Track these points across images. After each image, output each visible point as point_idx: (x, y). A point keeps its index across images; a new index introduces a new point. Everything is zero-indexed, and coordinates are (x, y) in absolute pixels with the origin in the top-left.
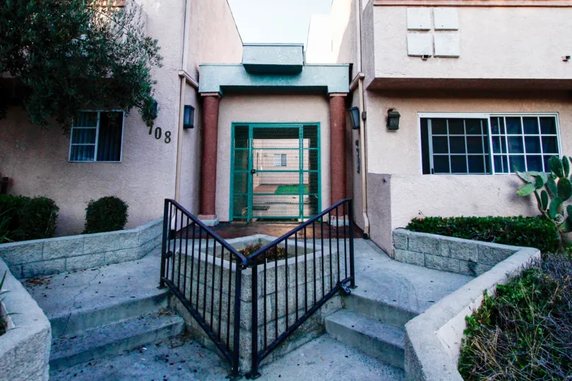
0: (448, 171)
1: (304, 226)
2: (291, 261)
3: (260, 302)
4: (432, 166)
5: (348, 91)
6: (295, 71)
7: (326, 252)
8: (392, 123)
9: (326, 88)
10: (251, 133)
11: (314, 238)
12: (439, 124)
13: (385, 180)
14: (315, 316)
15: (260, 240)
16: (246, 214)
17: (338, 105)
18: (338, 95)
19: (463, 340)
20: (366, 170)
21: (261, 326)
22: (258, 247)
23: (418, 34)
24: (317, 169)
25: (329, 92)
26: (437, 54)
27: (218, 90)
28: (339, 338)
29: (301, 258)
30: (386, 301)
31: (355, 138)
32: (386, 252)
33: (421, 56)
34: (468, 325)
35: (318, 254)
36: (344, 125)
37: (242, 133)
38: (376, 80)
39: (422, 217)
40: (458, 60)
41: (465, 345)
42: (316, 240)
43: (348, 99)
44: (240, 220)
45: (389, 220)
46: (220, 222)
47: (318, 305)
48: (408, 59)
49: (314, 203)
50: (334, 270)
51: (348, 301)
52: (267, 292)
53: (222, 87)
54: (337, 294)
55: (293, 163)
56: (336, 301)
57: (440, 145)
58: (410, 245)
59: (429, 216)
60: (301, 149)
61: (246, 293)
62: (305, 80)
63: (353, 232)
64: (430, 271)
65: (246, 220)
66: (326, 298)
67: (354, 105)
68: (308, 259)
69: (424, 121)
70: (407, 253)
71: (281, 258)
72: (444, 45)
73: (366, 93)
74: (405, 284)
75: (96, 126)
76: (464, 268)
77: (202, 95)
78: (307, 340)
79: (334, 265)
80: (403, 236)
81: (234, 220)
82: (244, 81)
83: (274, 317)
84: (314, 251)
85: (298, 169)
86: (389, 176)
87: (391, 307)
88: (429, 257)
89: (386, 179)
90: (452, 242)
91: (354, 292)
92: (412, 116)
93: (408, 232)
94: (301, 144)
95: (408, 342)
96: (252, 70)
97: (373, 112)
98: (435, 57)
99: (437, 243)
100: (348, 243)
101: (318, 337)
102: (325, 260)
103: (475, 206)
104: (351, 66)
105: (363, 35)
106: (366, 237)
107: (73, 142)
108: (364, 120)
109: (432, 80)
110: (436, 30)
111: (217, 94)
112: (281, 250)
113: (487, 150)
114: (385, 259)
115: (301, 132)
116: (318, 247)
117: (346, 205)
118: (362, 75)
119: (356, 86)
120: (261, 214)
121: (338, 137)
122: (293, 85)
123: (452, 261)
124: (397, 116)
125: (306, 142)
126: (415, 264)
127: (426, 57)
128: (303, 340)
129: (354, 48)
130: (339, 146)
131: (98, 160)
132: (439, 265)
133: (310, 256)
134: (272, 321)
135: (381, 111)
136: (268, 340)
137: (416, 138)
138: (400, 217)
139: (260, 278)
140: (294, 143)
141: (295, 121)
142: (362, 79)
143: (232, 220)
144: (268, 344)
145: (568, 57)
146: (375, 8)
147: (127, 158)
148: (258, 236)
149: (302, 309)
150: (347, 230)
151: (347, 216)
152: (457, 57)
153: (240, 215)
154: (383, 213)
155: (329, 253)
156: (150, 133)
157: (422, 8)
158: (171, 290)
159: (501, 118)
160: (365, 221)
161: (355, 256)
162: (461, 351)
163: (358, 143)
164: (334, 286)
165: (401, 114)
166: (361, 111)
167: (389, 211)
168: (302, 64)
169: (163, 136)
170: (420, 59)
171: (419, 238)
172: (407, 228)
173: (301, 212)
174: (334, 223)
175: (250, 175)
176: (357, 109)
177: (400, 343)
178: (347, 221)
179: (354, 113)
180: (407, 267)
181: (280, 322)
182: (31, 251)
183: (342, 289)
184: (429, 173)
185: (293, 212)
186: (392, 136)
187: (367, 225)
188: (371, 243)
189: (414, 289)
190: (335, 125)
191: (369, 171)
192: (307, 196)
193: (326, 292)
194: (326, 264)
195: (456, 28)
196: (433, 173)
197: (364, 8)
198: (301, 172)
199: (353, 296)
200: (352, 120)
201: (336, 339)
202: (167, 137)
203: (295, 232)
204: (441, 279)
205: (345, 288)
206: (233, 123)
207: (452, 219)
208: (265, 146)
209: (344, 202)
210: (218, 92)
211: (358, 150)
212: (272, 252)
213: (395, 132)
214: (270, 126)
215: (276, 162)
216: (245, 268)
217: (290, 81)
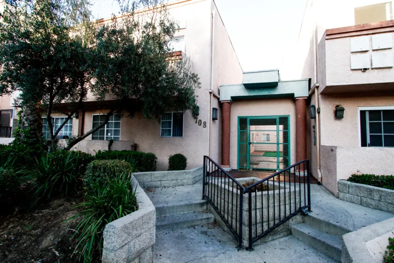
0: (381, 145)
1: (278, 174)
2: (271, 192)
3: (253, 212)
4: (368, 142)
5: (308, 96)
6: (273, 85)
7: (292, 189)
8: (339, 114)
9: (293, 94)
10: (248, 122)
11: (285, 182)
12: (374, 114)
13: (332, 150)
14: (285, 224)
15: (253, 180)
16: (246, 166)
17: (301, 104)
18: (301, 98)
19: (386, 252)
20: (320, 144)
21: (254, 224)
22: (252, 183)
23: (359, 54)
24: (287, 142)
25: (295, 96)
26: (373, 67)
27: (230, 99)
28: (300, 238)
29: (277, 191)
30: (331, 222)
31: (313, 124)
32: (333, 194)
33: (361, 69)
34: (390, 243)
35: (287, 190)
36: (305, 117)
37: (243, 122)
38: (327, 87)
39: (359, 174)
40: (392, 69)
41: (388, 255)
42: (286, 183)
43: (308, 101)
44: (243, 169)
45: (335, 174)
46: (232, 170)
47: (287, 219)
48: (351, 72)
49: (286, 162)
50: (297, 200)
51: (306, 218)
52: (257, 207)
53: (232, 97)
54: (299, 214)
55: (273, 139)
56: (299, 218)
57: (375, 128)
58: (350, 191)
59: (365, 174)
60: (278, 131)
61: (246, 206)
62: (280, 90)
63: (310, 179)
64: (365, 208)
65: (246, 169)
66: (292, 215)
67: (312, 103)
68: (281, 192)
70: (348, 196)
71: (265, 190)
72: (379, 60)
73: (320, 96)
74: (346, 213)
75: (171, 119)
77: (222, 102)
78: (281, 236)
79: (298, 198)
80: (345, 185)
81: (240, 169)
82: (243, 93)
83: (261, 221)
84: (285, 188)
85: (276, 142)
86: (336, 147)
87: (335, 226)
88: (365, 199)
89: (333, 149)
90: (382, 191)
91: (310, 214)
92: (353, 110)
93: (349, 183)
94: (278, 128)
95: (344, 246)
96: (248, 87)
97: (325, 109)
98: (372, 69)
99: (371, 191)
100: (306, 186)
101: (287, 236)
102: (291, 194)
104: (310, 80)
105: (318, 60)
106: (319, 184)
107: (162, 127)
108: (319, 113)
109: (370, 85)
110: (373, 50)
111: (229, 101)
112: (265, 186)
114: (331, 197)
115: (278, 121)
116: (287, 186)
117: (306, 163)
118: (317, 85)
119: (313, 92)
120: (255, 167)
121: (301, 124)
122: (272, 94)
123: (382, 203)
124: (343, 110)
125: (281, 127)
126: (353, 202)
127: (365, 69)
128: (278, 236)
129: (312, 69)
130: (301, 129)
131: (173, 136)
132: (371, 205)
133: (282, 191)
134: (260, 223)
135: (331, 107)
136: (258, 233)
137: (357, 124)
138: (343, 172)
139: (253, 199)
140: (274, 127)
141: (274, 115)
142: (317, 87)
143: (238, 168)
144: (258, 235)
146: (326, 41)
147: (186, 135)
148: (252, 178)
149: (278, 219)
150: (306, 178)
151: (306, 171)
153: (243, 166)
154: (331, 170)
155: (294, 190)
156: (196, 123)
157: (363, 37)
158: (208, 201)
160: (319, 174)
161: (311, 194)
162: (384, 258)
163: (314, 127)
164: (297, 209)
165: (344, 108)
166: (317, 107)
167: (336, 169)
168: (278, 81)
169: (203, 124)
170: (360, 72)
171: (357, 186)
172: (348, 180)
173: (278, 167)
174: (297, 174)
175: (248, 146)
176: (314, 106)
177: (340, 247)
178: (306, 173)
179: (312, 109)
180: (348, 204)
182: (147, 177)
183: (303, 212)
184: (366, 146)
185: (274, 167)
186: (338, 122)
187: (320, 176)
188: (323, 188)
189: (352, 217)
190: (299, 116)
191: (322, 144)
192: (282, 158)
193: (292, 212)
194: (292, 196)
195: (391, 47)
196: (369, 146)
197: (319, 42)
198: (278, 144)
199: (310, 216)
200: (310, 114)
201: (298, 238)
202: (205, 124)
203: (273, 176)
204: (372, 214)
205: (304, 211)
206: (239, 117)
207: (383, 176)
208: (257, 129)
209: (304, 162)
211: (314, 131)
212: (260, 187)
213: (341, 120)
214: (259, 118)
215: (263, 138)
216: (244, 193)
217: (270, 92)
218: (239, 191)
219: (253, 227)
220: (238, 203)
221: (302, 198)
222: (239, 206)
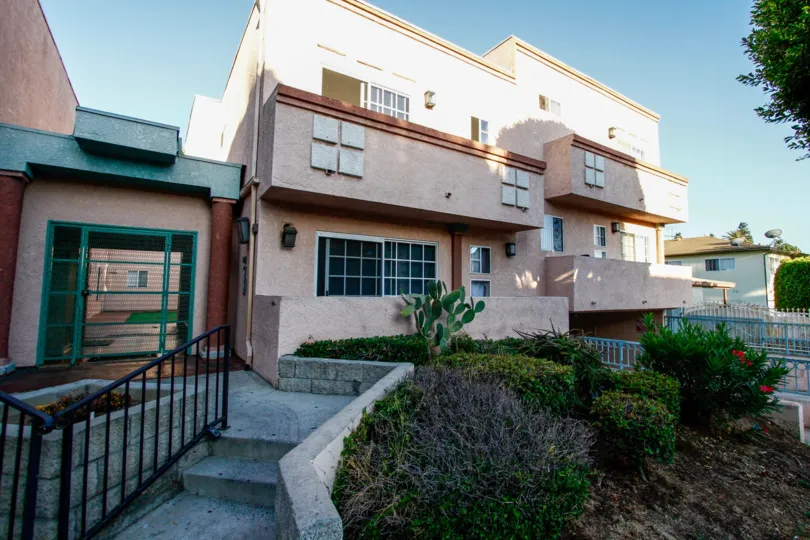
0: (341, 293)
1: (160, 363)
2: (135, 410)
4: (327, 288)
5: (237, 198)
6: (165, 161)
7: (190, 391)
8: (288, 240)
9: (208, 190)
10: (84, 239)
11: (185, 376)
12: (337, 243)
13: (274, 302)
14: (168, 473)
15: (87, 387)
16: (70, 353)
17: (223, 213)
18: (225, 201)
19: (339, 462)
20: (253, 292)
21: (77, 506)
22: (81, 397)
23: (323, 145)
24: (189, 290)
25: (212, 195)
26: (341, 171)
27: (23, 168)
28: (202, 492)
29: (150, 405)
30: (264, 437)
31: (243, 254)
32: (269, 383)
33: (324, 170)
34: (346, 446)
35: (177, 397)
36: (230, 239)
37: (66, 239)
38: (273, 189)
39: (312, 341)
40: (361, 182)
41: (341, 466)
43: (237, 207)
44: (59, 362)
45: (277, 347)
46: (18, 369)
47: (173, 459)
48: (310, 171)
49: (182, 332)
50: (200, 413)
51: (218, 445)
52: (91, 458)
53: (31, 165)
54: (203, 440)
55: (155, 282)
57: (336, 266)
58: (297, 372)
59: (319, 340)
60: (167, 264)
61: (51, 466)
62: (178, 176)
63: (232, 362)
64: (314, 396)
65: (69, 361)
66: (185, 449)
67: (244, 215)
68: (161, 404)
69: (322, 240)
70: (293, 381)
71: (120, 407)
72: (349, 163)
73: (259, 203)
74: (289, 414)
76: (349, 388)
78: (155, 505)
79: (201, 406)
80: (289, 363)
81: (46, 362)
82: (73, 161)
83: (101, 488)
84: (172, 392)
85: (161, 290)
86: (279, 298)
87: (269, 443)
88: (316, 382)
89: (276, 302)
90: (339, 365)
91: (226, 434)
92: (311, 233)
93: (296, 359)
94: (167, 261)
96: (90, 148)
97: (266, 227)
98: (339, 173)
99: (325, 366)
100: (221, 377)
101: (172, 497)
102: (187, 402)
103: (364, 328)
104: (244, 169)
105: (261, 131)
106: (248, 368)
108: (255, 233)
109: (334, 197)
110: (343, 145)
111: (21, 175)
112: (121, 397)
113: (380, 274)
114: (267, 390)
115: (168, 242)
116: (178, 386)
117: (225, 331)
118: (256, 180)
119: (248, 194)
120: (100, 351)
121: (221, 253)
122: (160, 179)
123: (338, 383)
124: (294, 233)
125: (176, 257)
126: (300, 391)
127: (329, 172)
128: (149, 507)
129: (249, 146)
130: (221, 262)
132: (325, 389)
133: (165, 400)
134: (97, 494)
135: (276, 224)
136: (88, 523)
137: (313, 259)
138: (288, 342)
140: (158, 256)
141: (160, 227)
142: (257, 185)
143: (42, 362)
144: (88, 527)
145: (450, 194)
146: (277, 104)
148: (83, 383)
149: (150, 468)
150: (221, 362)
151: (222, 348)
152: (360, 178)
153: (61, 355)
154: (270, 340)
155: (193, 392)
157: (330, 118)
159: (394, 244)
160: (248, 350)
161: (230, 392)
162: (337, 474)
163: (246, 260)
164: (198, 431)
165: (298, 229)
166: (252, 222)
167: (277, 337)
168: (175, 153)
170: (323, 173)
171: (307, 363)
172: (295, 354)
173: (162, 345)
174: (204, 355)
175: (80, 301)
176: (247, 221)
177: (273, 480)
178: (222, 351)
179: (244, 224)
180: (292, 396)
181: (110, 494)
183: (209, 435)
184: (323, 295)
185: (152, 345)
186: (286, 254)
187: (249, 354)
188: (254, 375)
189: (297, 418)
190: (218, 237)
191: (257, 293)
192: (175, 325)
193: (187, 440)
194: (189, 406)
195: (362, 148)
196: (327, 295)
197: (264, 102)
198: (165, 293)
199: (224, 439)
200: (240, 233)
201: (197, 494)
203: (143, 371)
204: (324, 403)
205: (213, 431)
206: (52, 223)
207: (341, 341)
208: (114, 258)
209: (218, 330)
210: (23, 172)
211: (245, 269)
212: (105, 402)
213: (290, 250)
214: (117, 231)
215: (131, 281)
216: (49, 430)
217: (154, 174)
218: (28, 430)
219: (71, 515)
220: (24, 464)
221: (211, 405)
222: (23, 472)
